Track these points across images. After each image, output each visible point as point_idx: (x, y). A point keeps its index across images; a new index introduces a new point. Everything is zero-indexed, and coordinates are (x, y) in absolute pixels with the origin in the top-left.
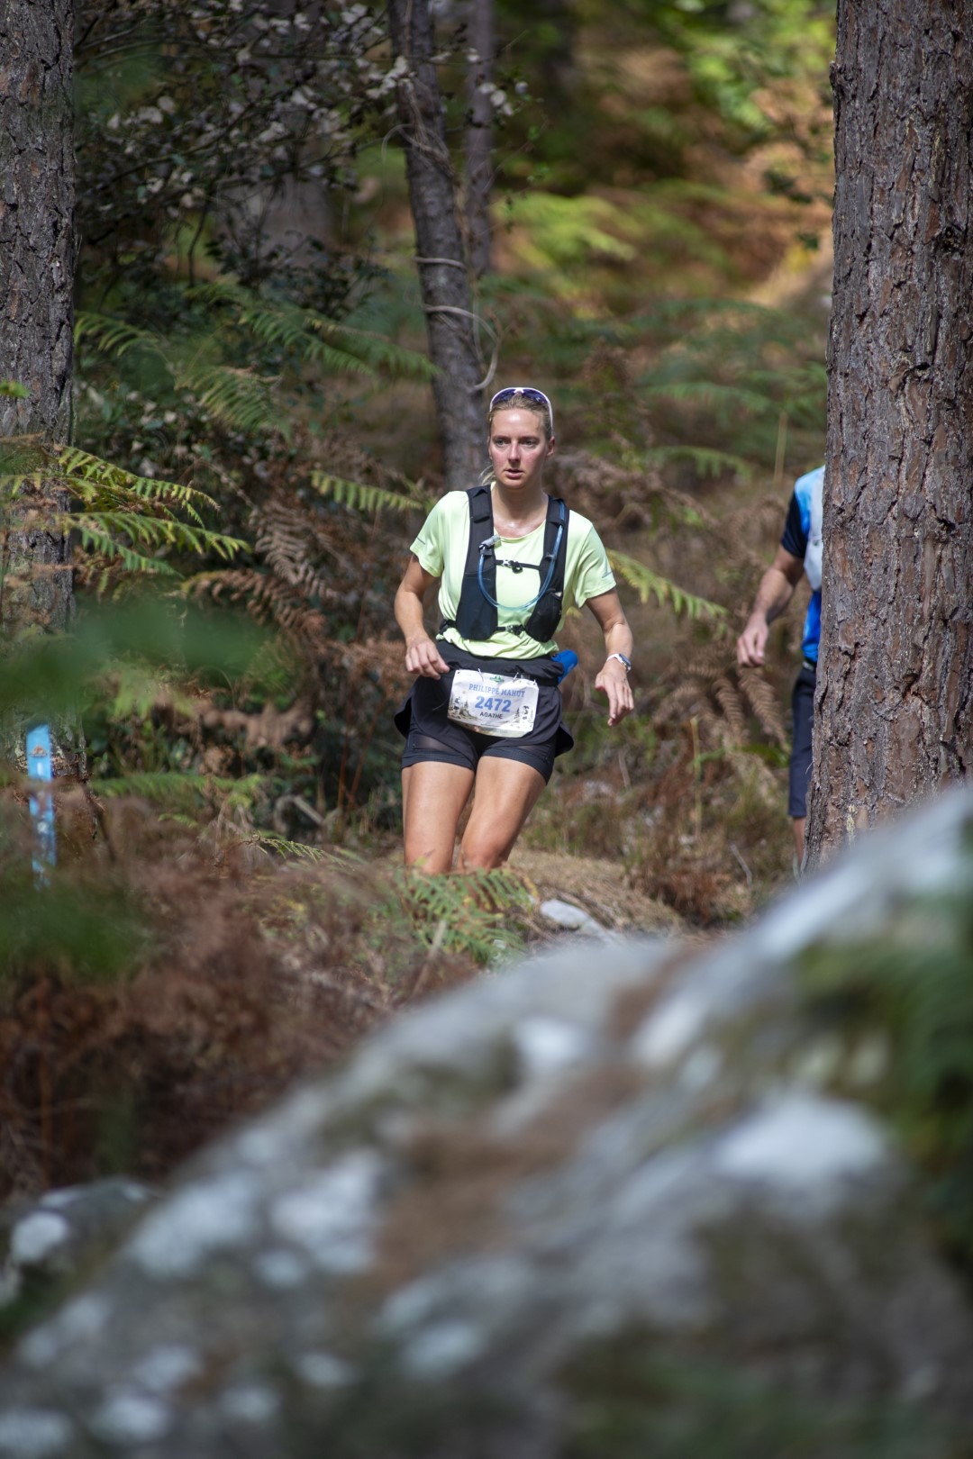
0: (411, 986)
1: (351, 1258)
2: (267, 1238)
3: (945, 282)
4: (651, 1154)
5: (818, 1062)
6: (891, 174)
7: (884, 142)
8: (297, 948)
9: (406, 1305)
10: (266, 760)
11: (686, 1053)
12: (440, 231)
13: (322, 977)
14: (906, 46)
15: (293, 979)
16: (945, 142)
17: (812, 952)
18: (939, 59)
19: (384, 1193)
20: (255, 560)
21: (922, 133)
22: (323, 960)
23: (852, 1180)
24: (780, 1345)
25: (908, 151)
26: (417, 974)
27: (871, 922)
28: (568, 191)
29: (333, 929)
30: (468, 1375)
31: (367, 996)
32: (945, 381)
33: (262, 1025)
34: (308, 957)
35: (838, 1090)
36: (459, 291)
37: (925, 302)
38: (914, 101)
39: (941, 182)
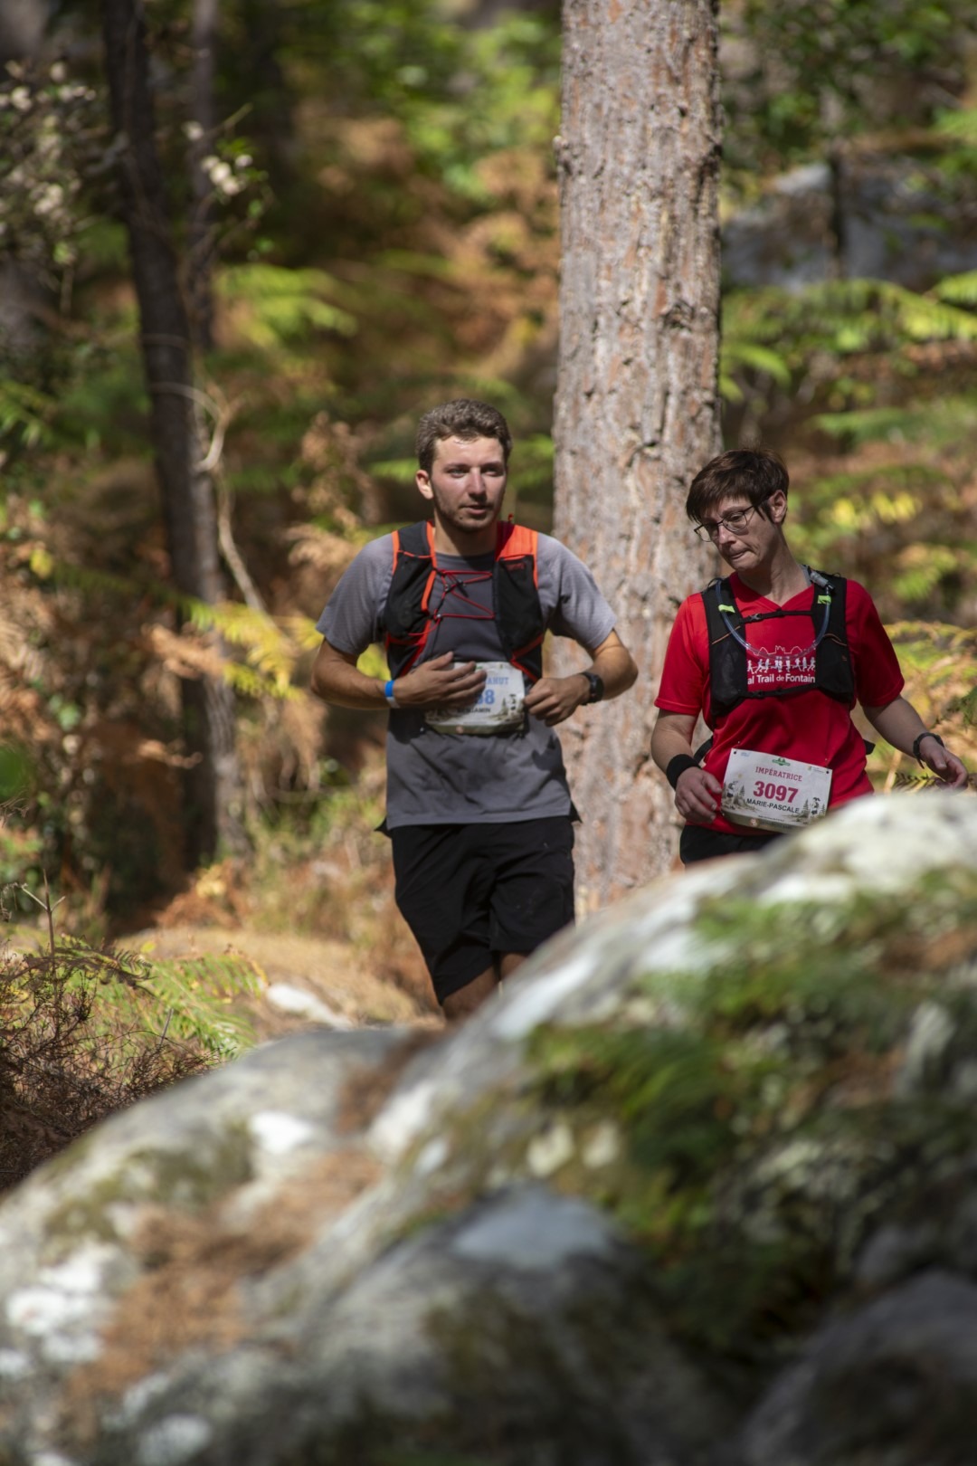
6: (619, 250)
7: (610, 217)
11: (418, 1143)
14: (632, 121)
16: (672, 218)
17: (545, 1032)
18: (666, 135)
21: (649, 208)
25: (633, 227)
32: (674, 458)
37: (653, 380)
38: (640, 177)
39: (669, 258)
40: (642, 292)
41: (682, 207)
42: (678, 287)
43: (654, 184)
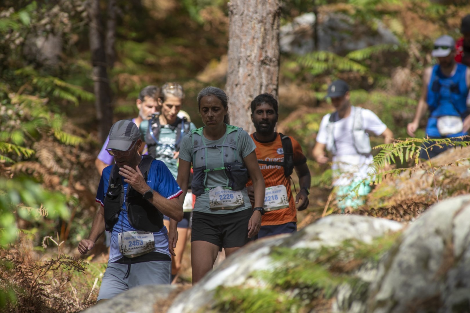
3: (264, 75)
6: (247, 39)
7: (245, 29)
10: (38, 225)
13: (57, 295)
15: (48, 296)
16: (265, 30)
21: (258, 26)
22: (57, 290)
25: (252, 32)
26: (88, 295)
29: (61, 280)
31: (71, 302)
34: (53, 289)
37: (257, 81)
38: (255, 16)
39: (264, 42)
40: (255, 53)
41: (268, 26)
42: (266, 52)
43: (259, 18)
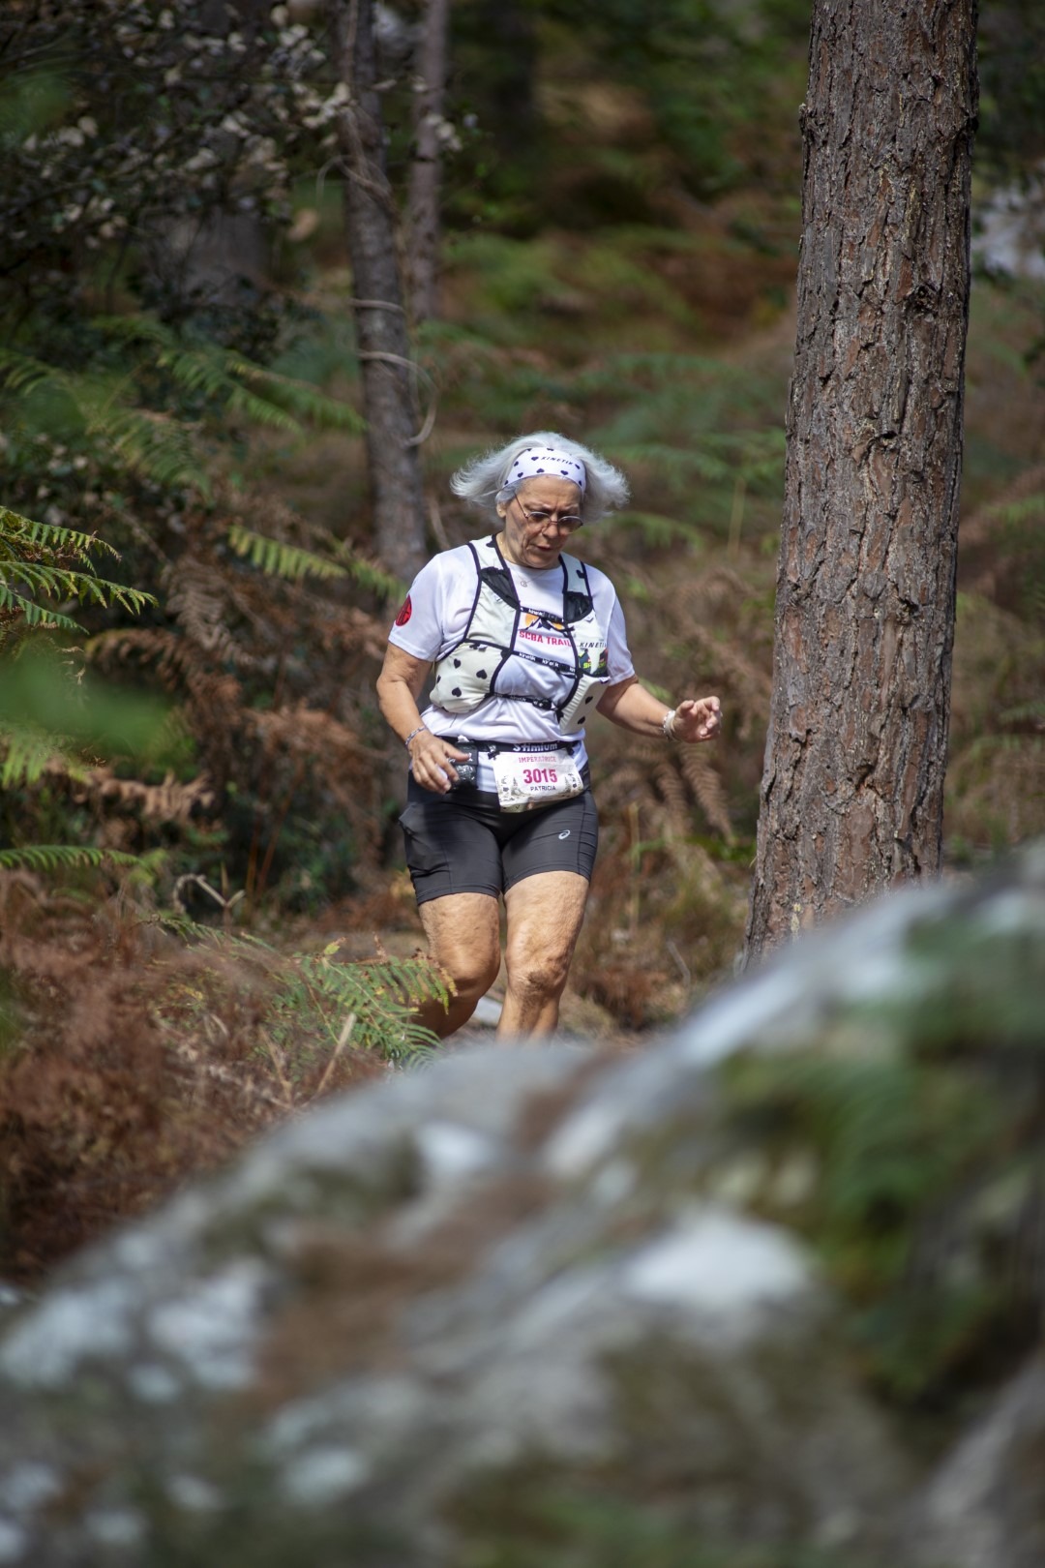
0: (314, 1084)
1: (231, 1374)
2: (145, 1349)
3: (916, 345)
4: (556, 1272)
5: (739, 1180)
6: (861, 227)
7: (856, 192)
8: (194, 1039)
9: (289, 1426)
10: (171, 834)
11: (599, 1163)
12: (377, 273)
13: (221, 1071)
14: (882, 90)
15: (189, 1072)
16: (921, 195)
17: (738, 1061)
18: (918, 105)
19: (268, 1305)
20: (166, 620)
21: (896, 184)
22: (220, 1053)
23: (771, 1307)
24: (687, 1482)
25: (881, 204)
26: (322, 1070)
27: (801, 1030)
28: (520, 232)
29: (233, 1020)
30: (354, 1503)
31: (266, 1093)
32: (912, 451)
33: (152, 1119)
34: (206, 1048)
35: (760, 1211)
36: (397, 337)
37: (895, 366)
38: (889, 149)
39: (914, 239)
40: (886, 272)
41: (931, 184)
42: (925, 268)
43: (904, 157)
